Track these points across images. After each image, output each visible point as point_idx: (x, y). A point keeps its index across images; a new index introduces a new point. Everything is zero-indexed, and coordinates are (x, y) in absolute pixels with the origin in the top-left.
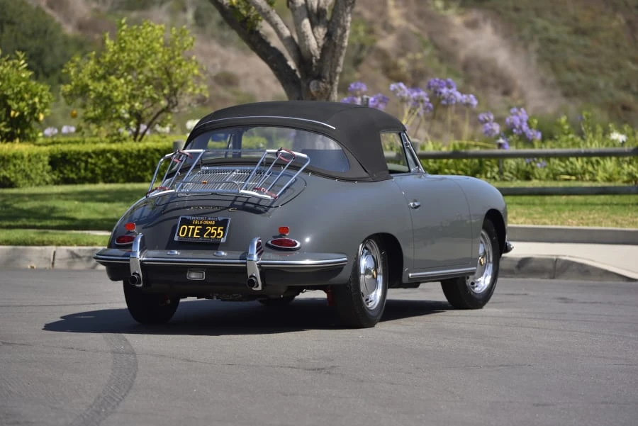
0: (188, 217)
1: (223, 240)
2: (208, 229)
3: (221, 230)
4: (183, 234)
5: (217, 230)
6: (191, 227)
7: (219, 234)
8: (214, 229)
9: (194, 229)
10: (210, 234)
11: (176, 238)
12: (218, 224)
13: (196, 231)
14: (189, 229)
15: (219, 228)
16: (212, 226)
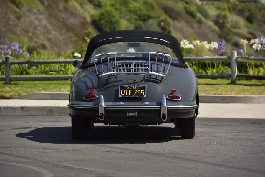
0: (124, 86)
1: (145, 96)
2: (136, 91)
3: (143, 91)
4: (123, 93)
5: (140, 91)
6: (127, 90)
7: (142, 94)
8: (139, 91)
9: (128, 92)
10: (137, 94)
11: (120, 96)
12: (141, 88)
13: (130, 92)
14: (125, 91)
15: (142, 91)
16: (137, 90)
